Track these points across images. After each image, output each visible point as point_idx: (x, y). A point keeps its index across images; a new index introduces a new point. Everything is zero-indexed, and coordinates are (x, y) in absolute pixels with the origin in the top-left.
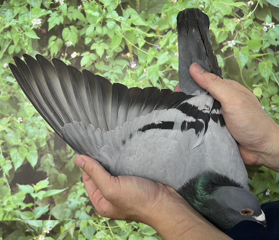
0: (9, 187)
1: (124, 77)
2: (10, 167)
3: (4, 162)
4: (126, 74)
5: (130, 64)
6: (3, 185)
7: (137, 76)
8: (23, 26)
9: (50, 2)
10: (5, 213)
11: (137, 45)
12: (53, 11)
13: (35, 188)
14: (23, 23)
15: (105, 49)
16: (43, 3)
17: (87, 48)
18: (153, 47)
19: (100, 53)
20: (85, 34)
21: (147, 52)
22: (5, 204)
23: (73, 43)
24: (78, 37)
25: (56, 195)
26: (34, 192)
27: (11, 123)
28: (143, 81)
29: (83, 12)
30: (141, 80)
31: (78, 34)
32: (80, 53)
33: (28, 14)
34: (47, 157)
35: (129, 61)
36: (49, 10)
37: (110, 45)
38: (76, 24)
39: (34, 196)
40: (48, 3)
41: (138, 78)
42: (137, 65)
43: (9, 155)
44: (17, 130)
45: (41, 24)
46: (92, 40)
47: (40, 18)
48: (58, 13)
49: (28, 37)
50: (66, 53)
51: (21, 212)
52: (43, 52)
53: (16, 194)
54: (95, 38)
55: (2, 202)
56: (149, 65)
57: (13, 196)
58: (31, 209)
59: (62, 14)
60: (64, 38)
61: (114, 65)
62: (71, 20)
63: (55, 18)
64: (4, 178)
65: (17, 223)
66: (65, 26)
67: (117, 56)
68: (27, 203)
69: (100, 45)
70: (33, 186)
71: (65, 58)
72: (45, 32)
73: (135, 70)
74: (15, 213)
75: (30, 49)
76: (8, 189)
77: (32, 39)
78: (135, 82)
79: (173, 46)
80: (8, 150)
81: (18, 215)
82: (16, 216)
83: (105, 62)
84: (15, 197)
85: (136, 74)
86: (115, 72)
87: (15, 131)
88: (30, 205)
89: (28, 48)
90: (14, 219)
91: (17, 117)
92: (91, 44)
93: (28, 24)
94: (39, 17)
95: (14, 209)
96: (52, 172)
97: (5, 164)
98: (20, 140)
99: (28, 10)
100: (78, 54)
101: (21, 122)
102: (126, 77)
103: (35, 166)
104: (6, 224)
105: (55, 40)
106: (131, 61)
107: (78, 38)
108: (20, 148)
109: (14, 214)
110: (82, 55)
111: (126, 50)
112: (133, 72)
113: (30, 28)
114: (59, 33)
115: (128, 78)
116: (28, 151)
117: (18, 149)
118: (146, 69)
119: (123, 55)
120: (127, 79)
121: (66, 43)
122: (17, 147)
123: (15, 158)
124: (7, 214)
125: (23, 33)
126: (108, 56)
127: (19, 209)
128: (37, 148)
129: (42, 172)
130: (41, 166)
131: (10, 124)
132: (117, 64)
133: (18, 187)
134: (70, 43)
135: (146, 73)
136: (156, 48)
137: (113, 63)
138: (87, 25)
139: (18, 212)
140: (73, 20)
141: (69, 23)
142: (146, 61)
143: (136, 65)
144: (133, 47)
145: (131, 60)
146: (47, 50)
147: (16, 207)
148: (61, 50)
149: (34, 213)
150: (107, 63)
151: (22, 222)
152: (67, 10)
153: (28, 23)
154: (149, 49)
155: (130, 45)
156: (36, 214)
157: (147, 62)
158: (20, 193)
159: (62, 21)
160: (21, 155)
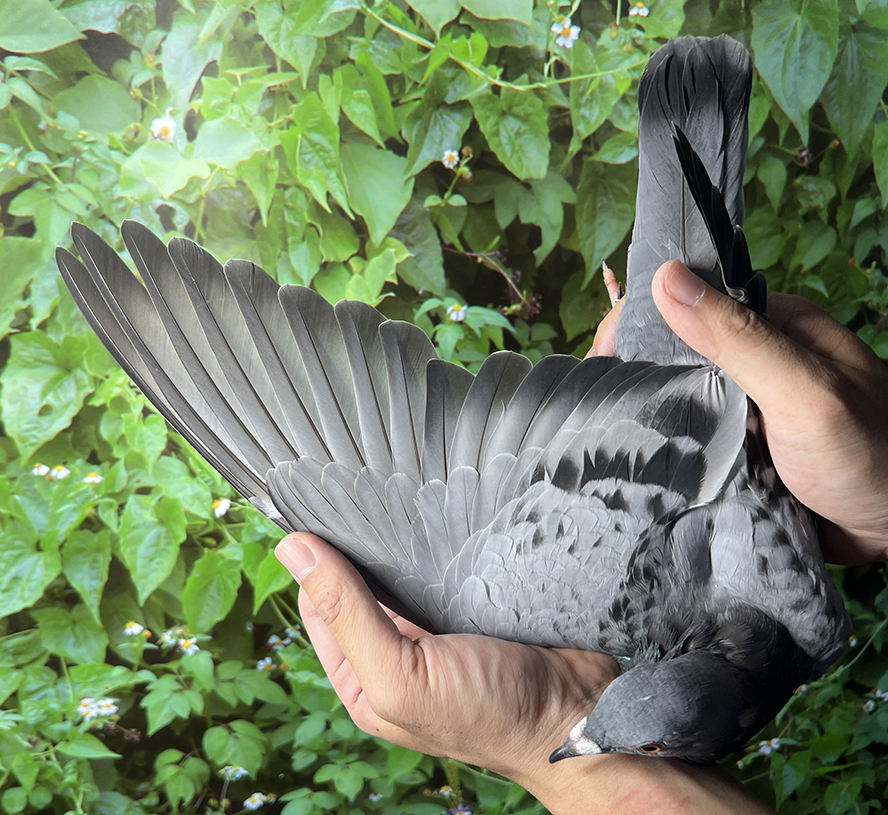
8: (44, 728)
9: (141, 644)
12: (159, 674)
14: (45, 717)
16: (112, 646)
20: (292, 743)
23: (246, 769)
24: (263, 751)
29: (279, 679)
31: (267, 746)
33: (60, 686)
36: (140, 669)
38: (253, 714)
40: (135, 645)
45: (117, 713)
46: (319, 757)
47: (108, 695)
48: (177, 680)
49: (71, 758)
54: (329, 750)
59: (195, 685)
60: (210, 756)
62: (233, 703)
63: (170, 697)
66: (210, 722)
72: (136, 738)
77: (90, 760)
92: (314, 768)
93: (64, 720)
94: (105, 691)
99: (54, 675)
105: (178, 763)
107: (263, 755)
113: (75, 728)
114: (191, 740)
121: (222, 771)
125: (52, 749)
134: (238, 770)
138: (295, 716)
140: (241, 704)
141: (226, 714)
152: (215, 673)
153: (64, 715)
159: (199, 707)
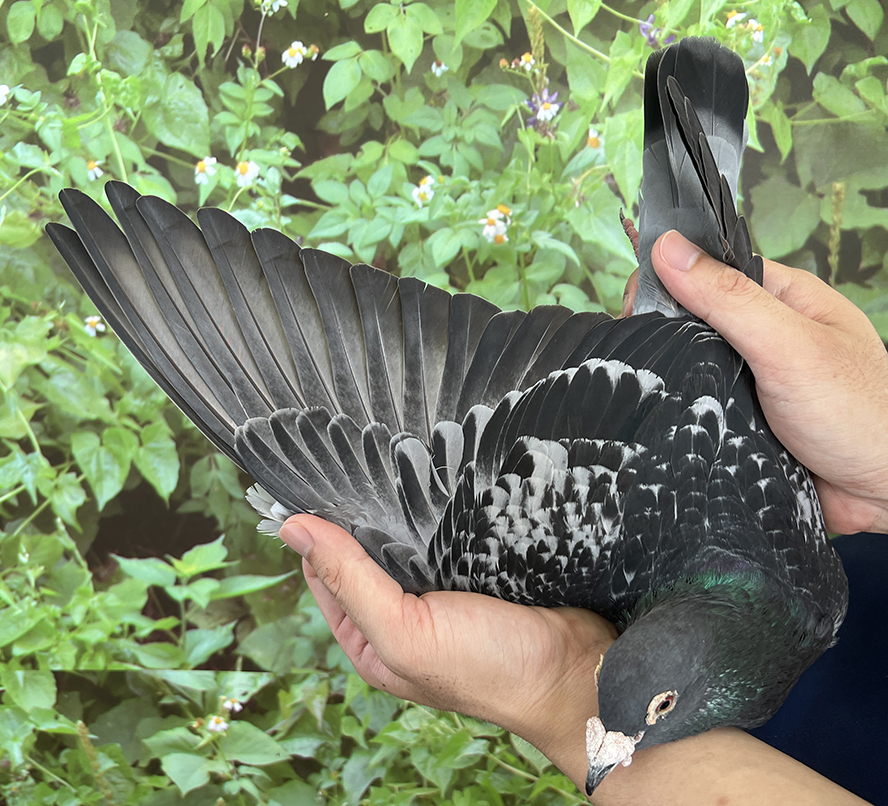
0: (84, 564)
1: (506, 162)
2: (80, 498)
3: (52, 480)
4: (516, 145)
5: (531, 104)
6: (63, 559)
7: (560, 156)
10: (82, 647)
11: (565, 18)
13: (177, 570)
15: (425, 35)
17: (350, 27)
18: (631, 32)
19: (407, 49)
21: (607, 53)
22: (77, 618)
25: (255, 594)
26: (178, 582)
27: (62, 338)
28: (585, 179)
30: (577, 174)
32: (318, 46)
34: (213, 466)
35: (529, 93)
37: (448, 14)
39: (178, 594)
41: (564, 167)
42: (561, 107)
43: (67, 456)
44: (88, 364)
50: (260, 45)
51: (136, 645)
52: (161, 39)
53: (113, 588)
55: (64, 615)
56: (611, 111)
57: (101, 595)
58: (173, 635)
61: (466, 105)
64: (59, 535)
65: (128, 678)
67: (480, 66)
68: (156, 617)
69: (405, 12)
70: (171, 564)
71: (256, 66)
73: (555, 129)
74: (118, 649)
75: (104, 25)
76: (80, 571)
78: (550, 182)
79: (715, 27)
80: (61, 439)
81: (128, 656)
82: (121, 657)
83: (426, 91)
84: (111, 597)
85: (557, 149)
86: (469, 136)
87: (81, 368)
88: (167, 624)
89: (97, 20)
90: (116, 666)
91: (82, 316)
95: (113, 636)
96: (238, 517)
97: (56, 487)
98: (105, 403)
100: (312, 52)
101: (99, 334)
102: (513, 162)
103: (172, 496)
104: (90, 683)
106: (536, 93)
108: (106, 432)
109: (114, 651)
110: (327, 56)
111: (517, 41)
112: (545, 141)
115: (521, 163)
116: (141, 444)
117: (99, 434)
118: (598, 126)
119: (503, 63)
120: (517, 167)
122: (97, 426)
123: (93, 467)
124: (91, 651)
126: (439, 65)
127: (128, 637)
128: (173, 434)
129: (199, 515)
130: (195, 495)
131: (55, 343)
132: (479, 102)
133: (117, 564)
135: (597, 144)
136: (645, 37)
137: (459, 96)
139: (126, 645)
142: (602, 90)
143: (556, 107)
144: (547, 26)
145: (538, 85)
146: (176, 30)
147: (118, 630)
148: (238, 31)
149: (183, 647)
150: (436, 98)
151: (146, 676)
154: (613, 39)
155: (533, 16)
156: (191, 650)
157: (602, 96)
158: (125, 585)
160: (116, 457)
